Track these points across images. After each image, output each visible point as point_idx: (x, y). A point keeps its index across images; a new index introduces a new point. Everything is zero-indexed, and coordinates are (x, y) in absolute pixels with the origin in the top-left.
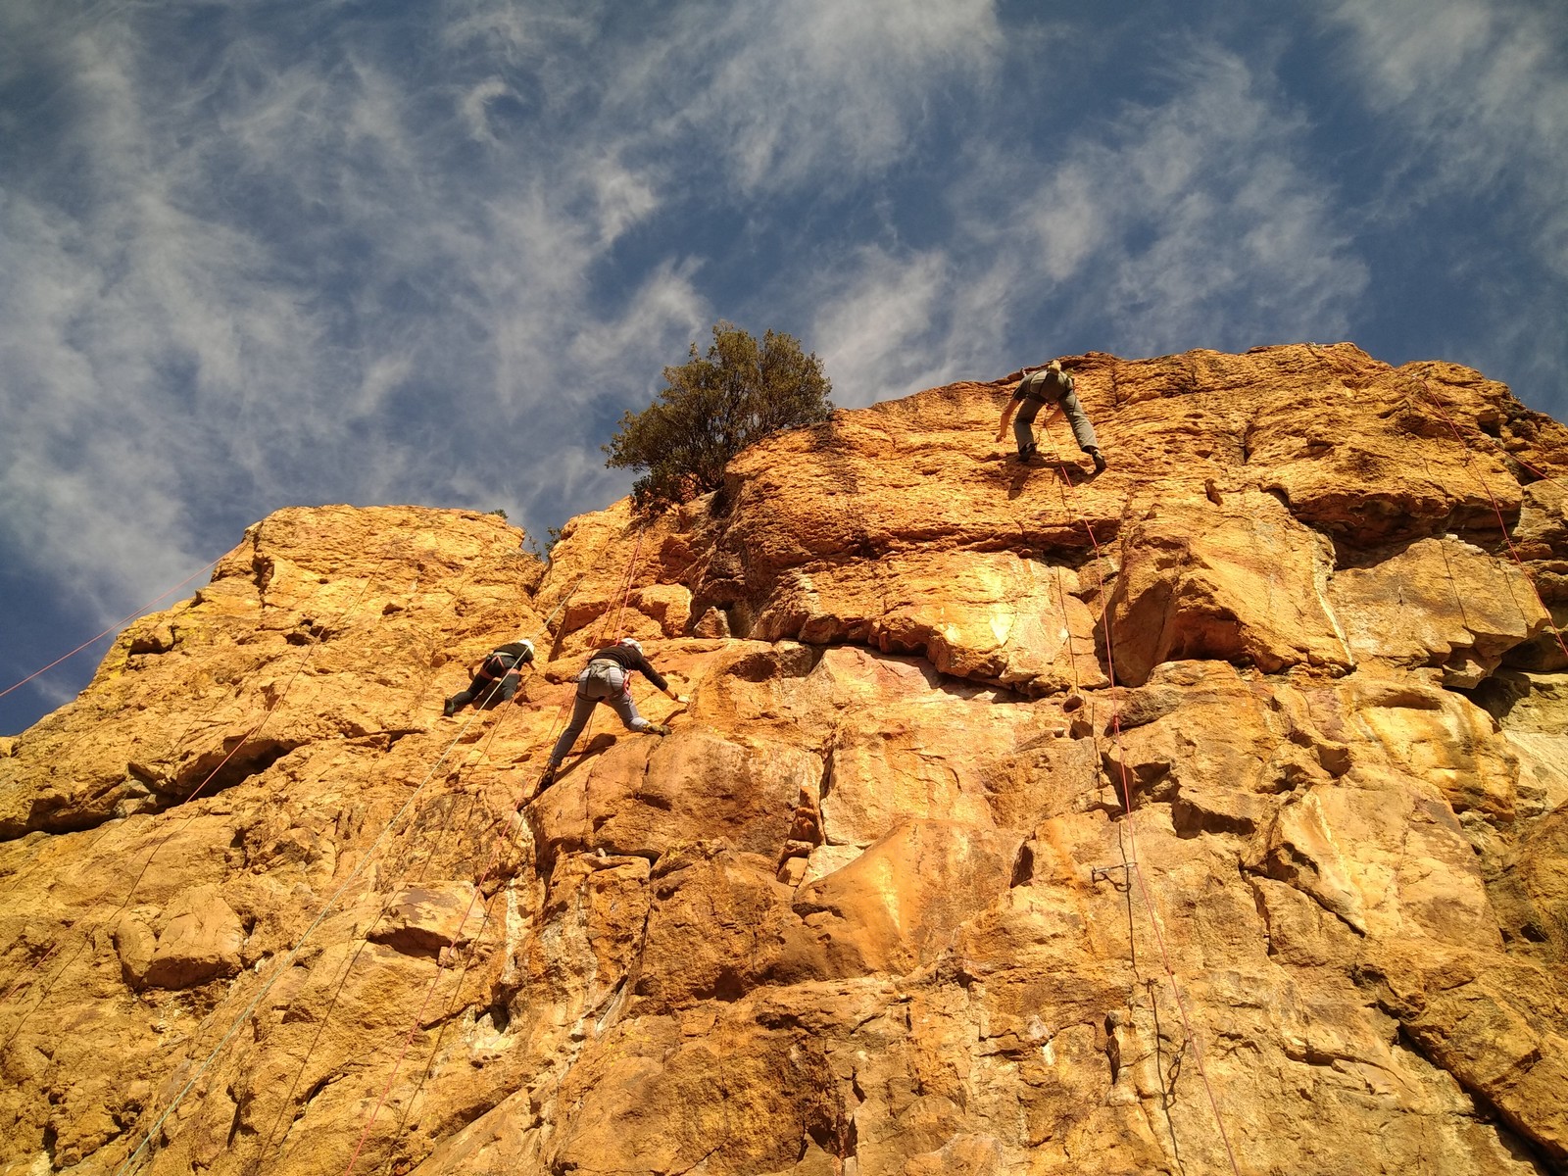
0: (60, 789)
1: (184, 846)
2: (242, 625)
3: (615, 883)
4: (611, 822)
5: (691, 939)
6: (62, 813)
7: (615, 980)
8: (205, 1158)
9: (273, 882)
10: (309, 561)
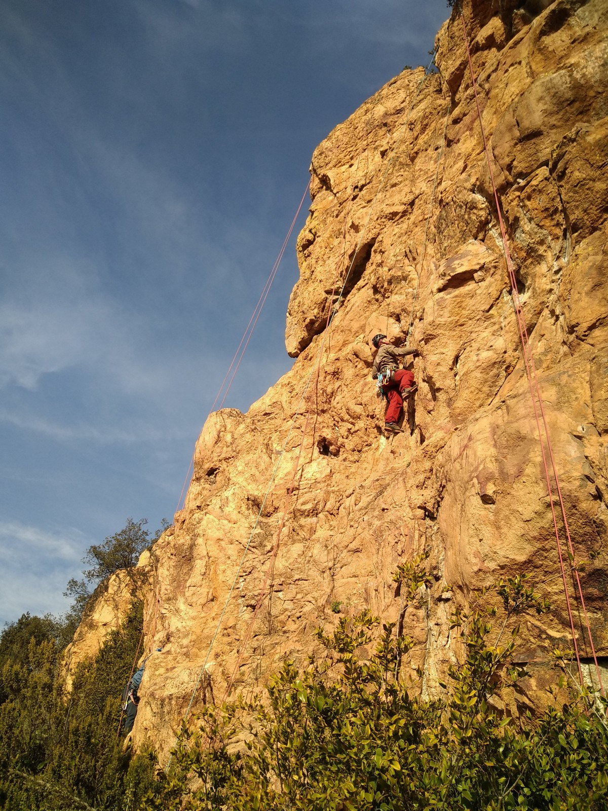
0: (310, 316)
1: (358, 307)
2: (333, 209)
3: (534, 190)
4: (515, 163)
5: (587, 187)
6: (316, 325)
7: (561, 234)
8: (431, 408)
9: (396, 296)
10: (340, 162)
